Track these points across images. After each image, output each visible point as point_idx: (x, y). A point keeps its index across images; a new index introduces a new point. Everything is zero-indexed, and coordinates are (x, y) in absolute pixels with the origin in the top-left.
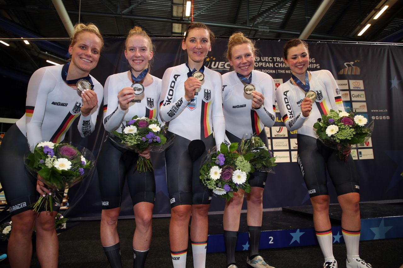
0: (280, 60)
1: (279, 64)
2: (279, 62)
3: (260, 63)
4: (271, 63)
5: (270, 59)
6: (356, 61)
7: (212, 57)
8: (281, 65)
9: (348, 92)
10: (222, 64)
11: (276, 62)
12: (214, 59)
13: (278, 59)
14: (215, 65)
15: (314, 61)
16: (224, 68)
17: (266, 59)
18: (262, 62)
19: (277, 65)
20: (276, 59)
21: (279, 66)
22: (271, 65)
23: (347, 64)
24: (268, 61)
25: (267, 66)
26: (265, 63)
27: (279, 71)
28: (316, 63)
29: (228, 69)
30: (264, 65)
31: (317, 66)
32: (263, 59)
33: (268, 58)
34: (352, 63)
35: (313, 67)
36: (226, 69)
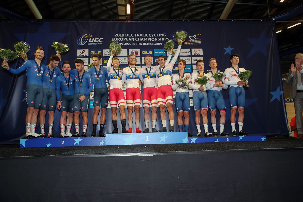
0: (139, 35)
1: (138, 38)
2: (138, 37)
3: (124, 38)
4: (133, 37)
5: (132, 35)
6: (198, 35)
7: (89, 35)
8: (140, 39)
9: (190, 58)
10: (97, 39)
11: (137, 37)
12: (91, 36)
13: (138, 35)
14: (91, 40)
15: (166, 35)
16: (98, 42)
17: (129, 35)
18: (126, 37)
19: (137, 39)
20: (137, 35)
21: (139, 40)
22: (133, 39)
23: (191, 37)
24: (130, 36)
25: (129, 40)
26: (128, 38)
27: (138, 43)
28: (166, 37)
29: (101, 43)
30: (127, 40)
31: (167, 39)
32: (127, 35)
33: (131, 35)
34: (195, 36)
35: (164, 40)
36: (100, 43)
